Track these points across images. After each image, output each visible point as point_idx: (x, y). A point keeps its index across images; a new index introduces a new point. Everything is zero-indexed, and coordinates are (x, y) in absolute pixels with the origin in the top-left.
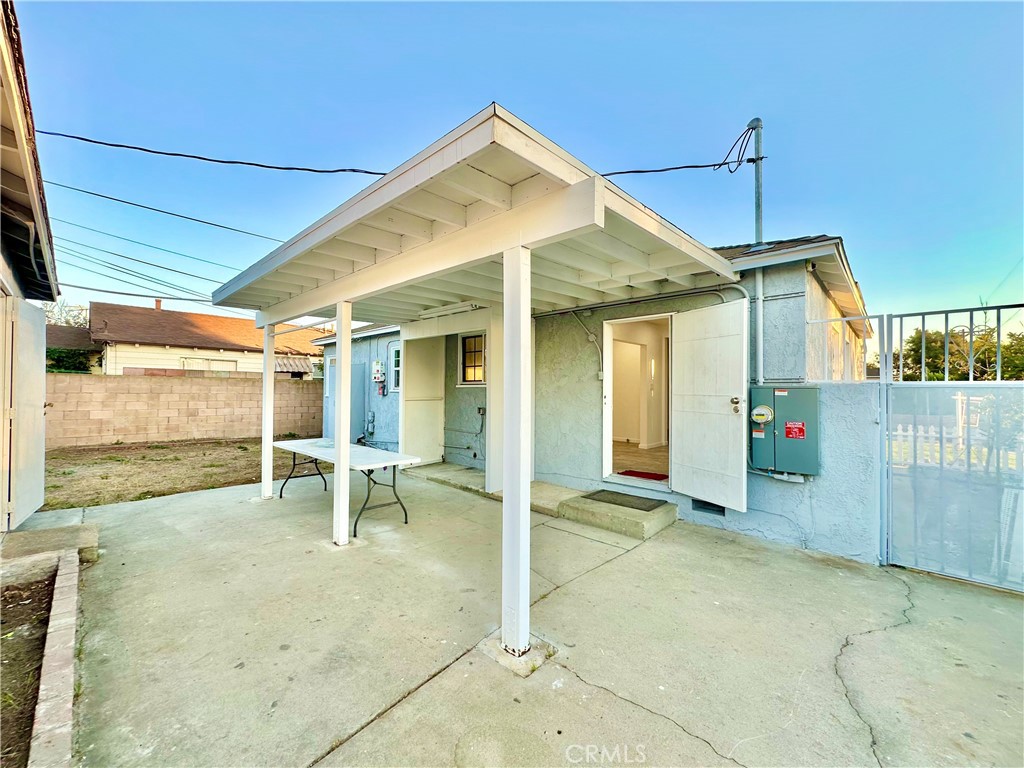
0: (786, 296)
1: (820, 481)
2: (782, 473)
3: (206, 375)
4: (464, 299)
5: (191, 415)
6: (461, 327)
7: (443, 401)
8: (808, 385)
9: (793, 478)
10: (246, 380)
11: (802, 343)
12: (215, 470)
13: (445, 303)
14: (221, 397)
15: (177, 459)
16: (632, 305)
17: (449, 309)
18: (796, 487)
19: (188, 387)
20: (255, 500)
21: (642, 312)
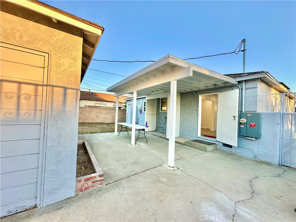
0: (252, 88)
1: (260, 140)
2: (249, 137)
3: (100, 107)
4: (162, 90)
5: (97, 117)
6: (161, 96)
7: (156, 115)
8: (258, 113)
9: (252, 139)
10: (109, 109)
11: (256, 101)
12: (104, 129)
13: (157, 91)
14: (103, 113)
15: (95, 126)
16: (207, 91)
17: (158, 92)
18: (253, 141)
19: (97, 110)
20: (113, 135)
21: (210, 92)
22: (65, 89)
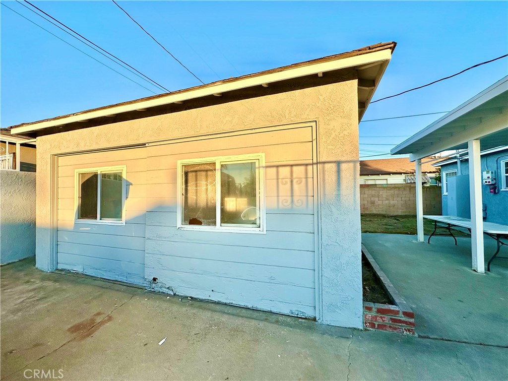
10: (395, 188)
14: (384, 196)
19: (371, 191)
20: (414, 241)
22: (338, 163)
